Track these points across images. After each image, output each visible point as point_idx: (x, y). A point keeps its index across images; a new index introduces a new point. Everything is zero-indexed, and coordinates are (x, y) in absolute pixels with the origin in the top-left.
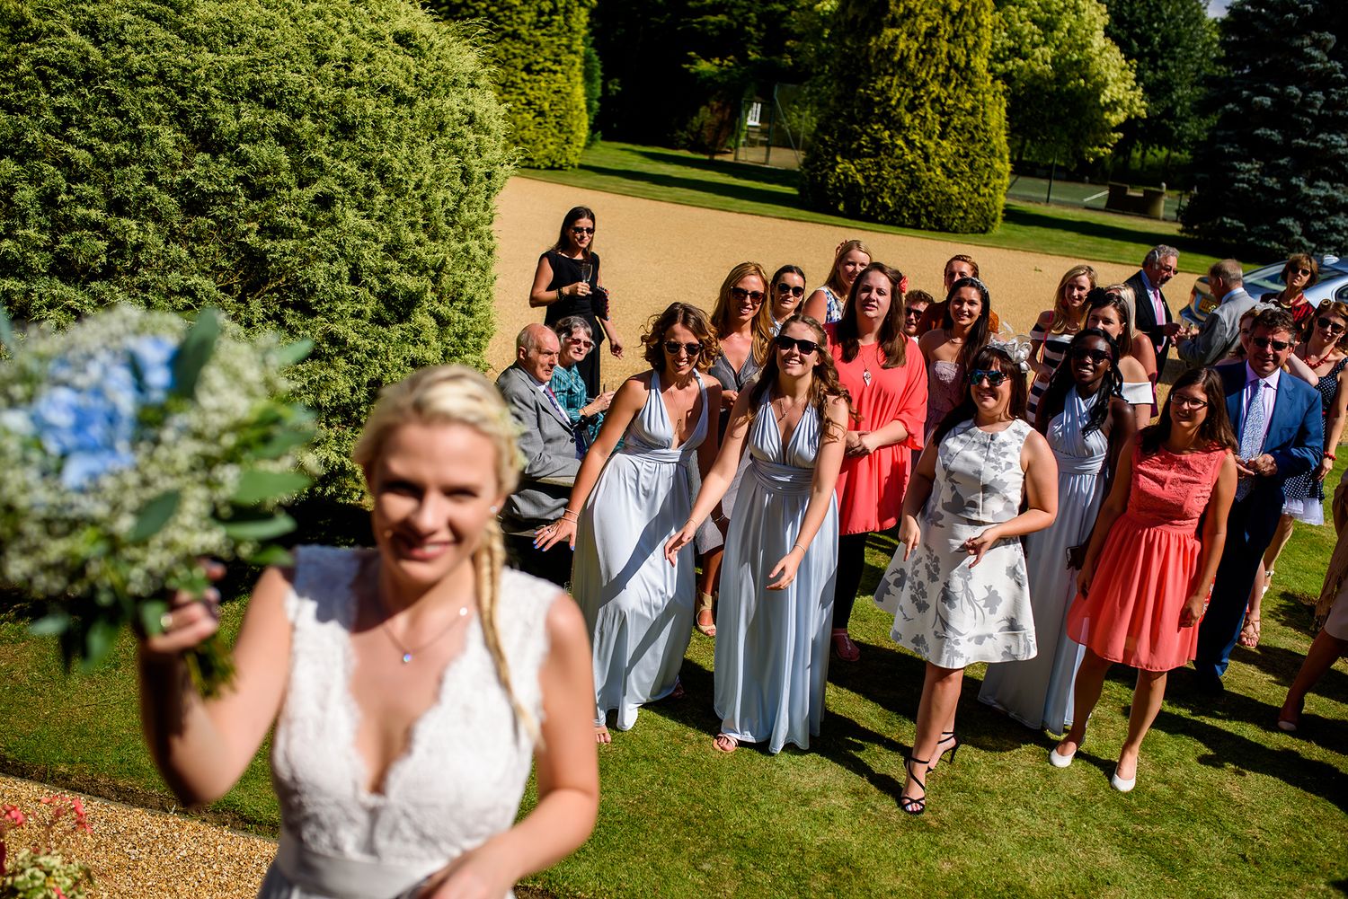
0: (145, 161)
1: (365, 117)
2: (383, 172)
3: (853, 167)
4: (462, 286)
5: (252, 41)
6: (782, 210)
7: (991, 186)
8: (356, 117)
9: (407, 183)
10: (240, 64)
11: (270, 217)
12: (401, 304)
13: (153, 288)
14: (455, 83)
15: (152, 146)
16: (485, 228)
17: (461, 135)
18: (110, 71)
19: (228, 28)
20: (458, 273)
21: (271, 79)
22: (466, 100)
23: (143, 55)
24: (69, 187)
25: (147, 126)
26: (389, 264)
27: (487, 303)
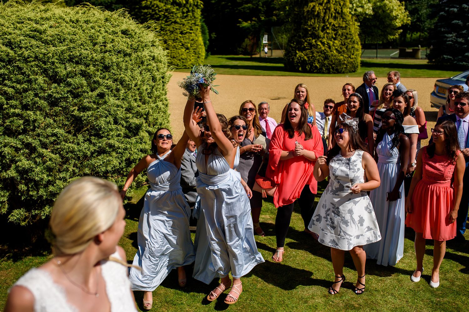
0: (34, 89)
1: (113, 63)
2: (122, 82)
3: (303, 54)
4: (157, 119)
5: (68, 40)
6: (279, 73)
7: (355, 54)
8: (109, 63)
9: (131, 85)
10: (64, 50)
11: (82, 104)
12: (134, 130)
13: (42, 135)
14: (146, 46)
15: (36, 84)
16: (164, 97)
17: (150, 64)
18: (18, 58)
19: (59, 37)
20: (155, 115)
21: (76, 54)
22: (151, 51)
23: (29, 51)
24: (7, 102)
25: (33, 77)
26: (128, 115)
27: (167, 124)
